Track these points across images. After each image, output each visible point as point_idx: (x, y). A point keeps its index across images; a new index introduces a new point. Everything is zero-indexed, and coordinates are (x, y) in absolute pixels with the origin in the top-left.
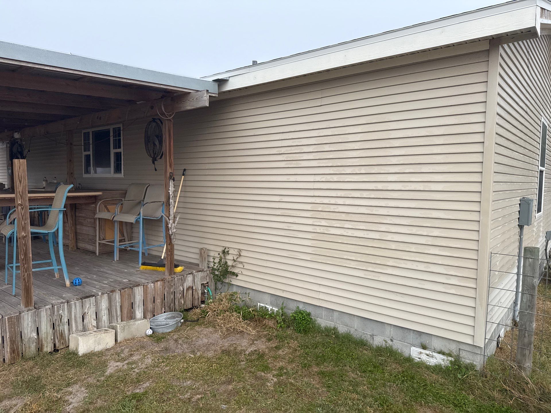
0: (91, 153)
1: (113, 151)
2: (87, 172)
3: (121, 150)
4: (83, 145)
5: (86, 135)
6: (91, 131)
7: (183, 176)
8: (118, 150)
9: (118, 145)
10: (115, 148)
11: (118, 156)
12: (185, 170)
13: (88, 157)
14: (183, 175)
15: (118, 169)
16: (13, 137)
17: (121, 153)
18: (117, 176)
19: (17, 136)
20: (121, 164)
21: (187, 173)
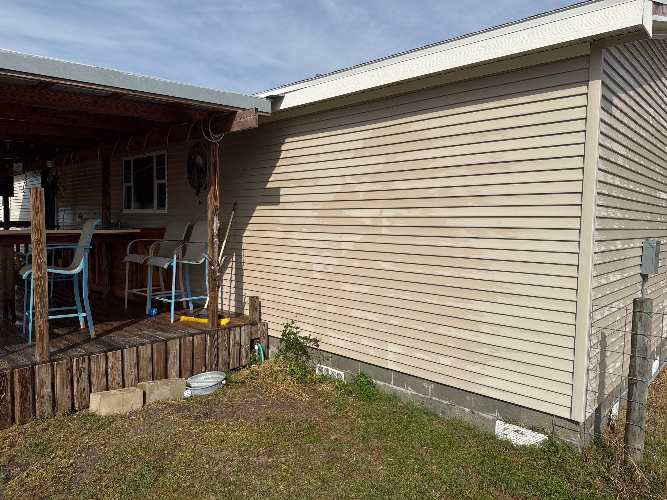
0: (132, 184)
1: (156, 183)
2: (129, 206)
3: (165, 181)
4: (123, 174)
5: (127, 163)
6: (132, 158)
8: (161, 181)
9: (161, 175)
10: (158, 178)
11: (162, 187)
12: (235, 204)
13: (128, 189)
14: (234, 210)
15: (161, 204)
16: (46, 166)
17: (165, 184)
18: (161, 211)
19: (49, 164)
20: (165, 197)
21: (238, 207)
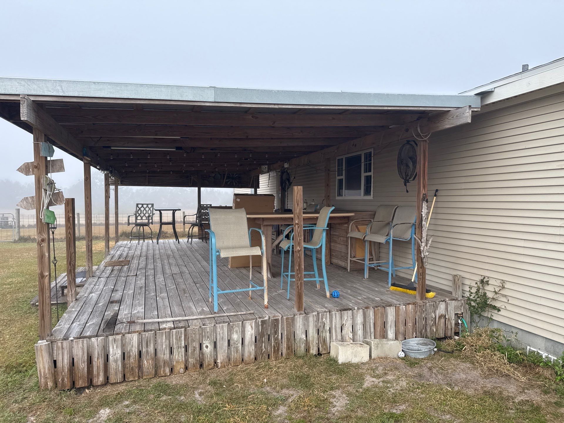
0: (343, 177)
1: (363, 175)
2: (340, 194)
3: (371, 174)
4: (337, 170)
5: (340, 162)
6: (344, 157)
7: (435, 197)
8: (368, 174)
9: (368, 169)
10: (366, 171)
11: (368, 179)
12: (437, 191)
13: (341, 181)
14: (435, 195)
15: (367, 192)
16: (283, 167)
17: (371, 176)
18: (367, 198)
19: (286, 165)
20: (371, 186)
21: (438, 193)
